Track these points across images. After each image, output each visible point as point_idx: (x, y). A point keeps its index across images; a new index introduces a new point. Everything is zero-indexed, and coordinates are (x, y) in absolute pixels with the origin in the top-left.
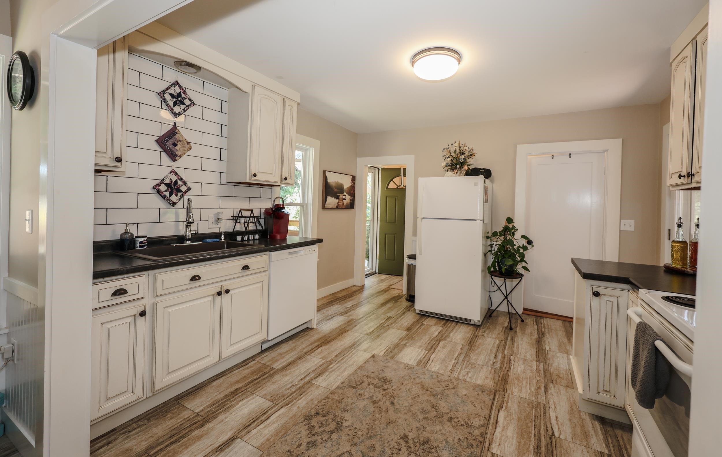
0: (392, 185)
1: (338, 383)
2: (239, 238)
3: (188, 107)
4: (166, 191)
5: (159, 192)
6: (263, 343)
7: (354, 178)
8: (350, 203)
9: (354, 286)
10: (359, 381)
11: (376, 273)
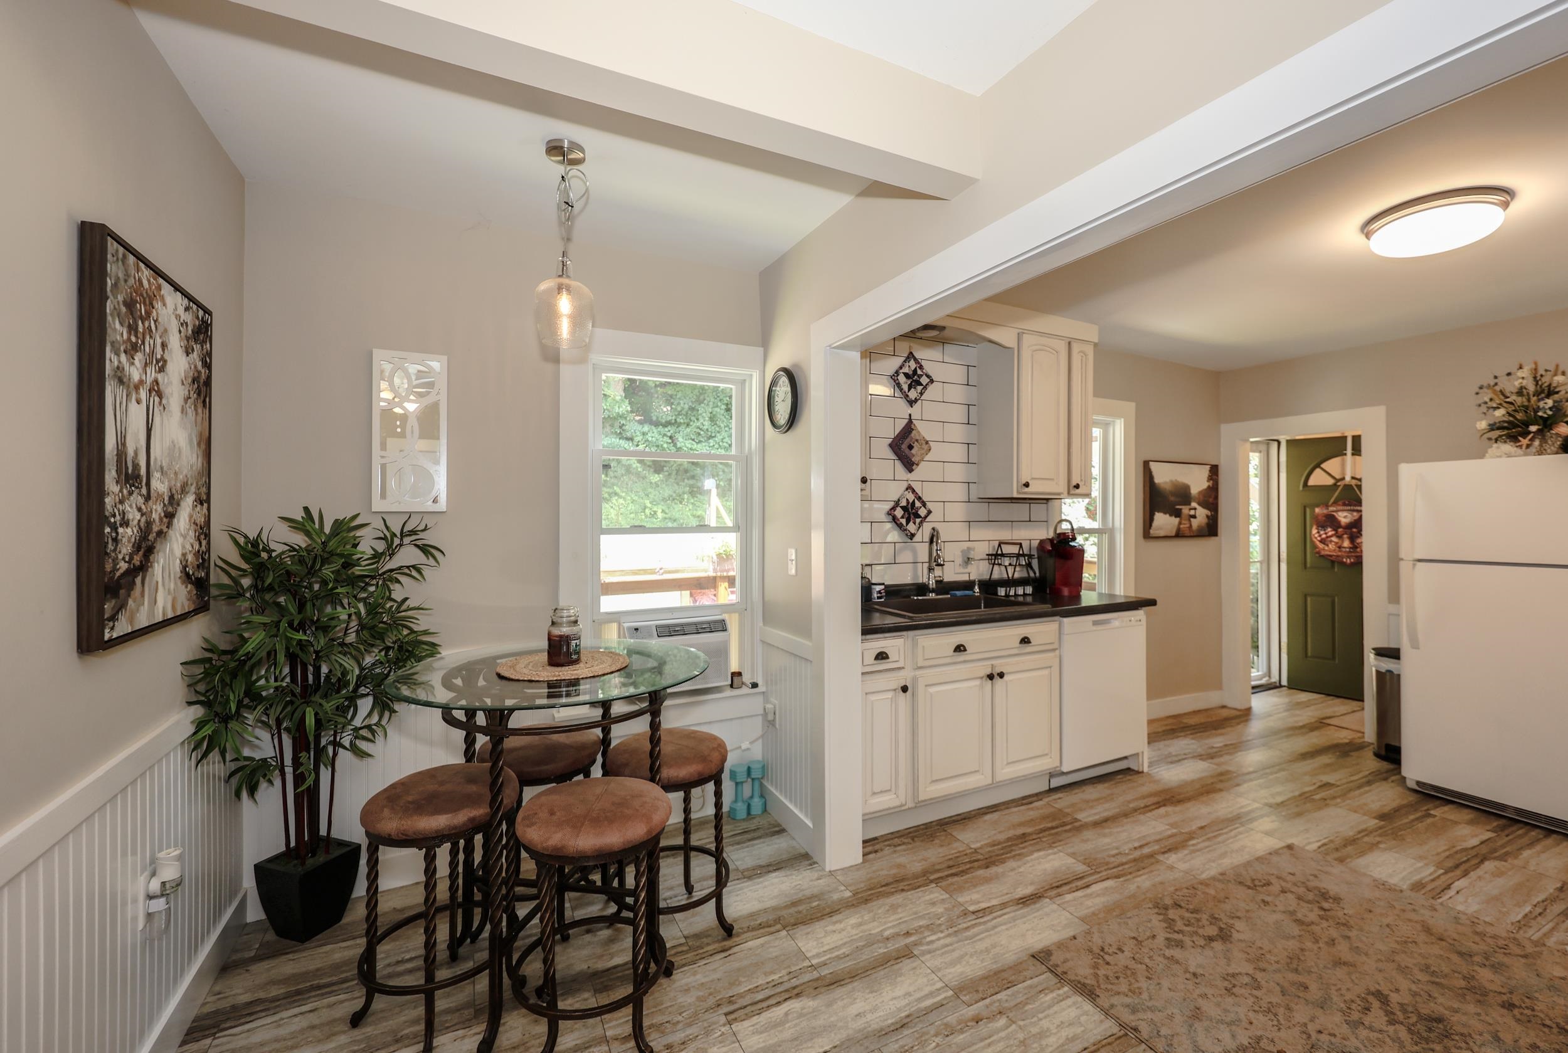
0: (1318, 478)
1: (1213, 872)
2: (1002, 592)
3: (925, 388)
4: (902, 517)
5: (894, 519)
6: (1052, 775)
7: (1214, 470)
8: (1208, 525)
9: (1224, 707)
10: (1260, 881)
11: (1281, 686)
